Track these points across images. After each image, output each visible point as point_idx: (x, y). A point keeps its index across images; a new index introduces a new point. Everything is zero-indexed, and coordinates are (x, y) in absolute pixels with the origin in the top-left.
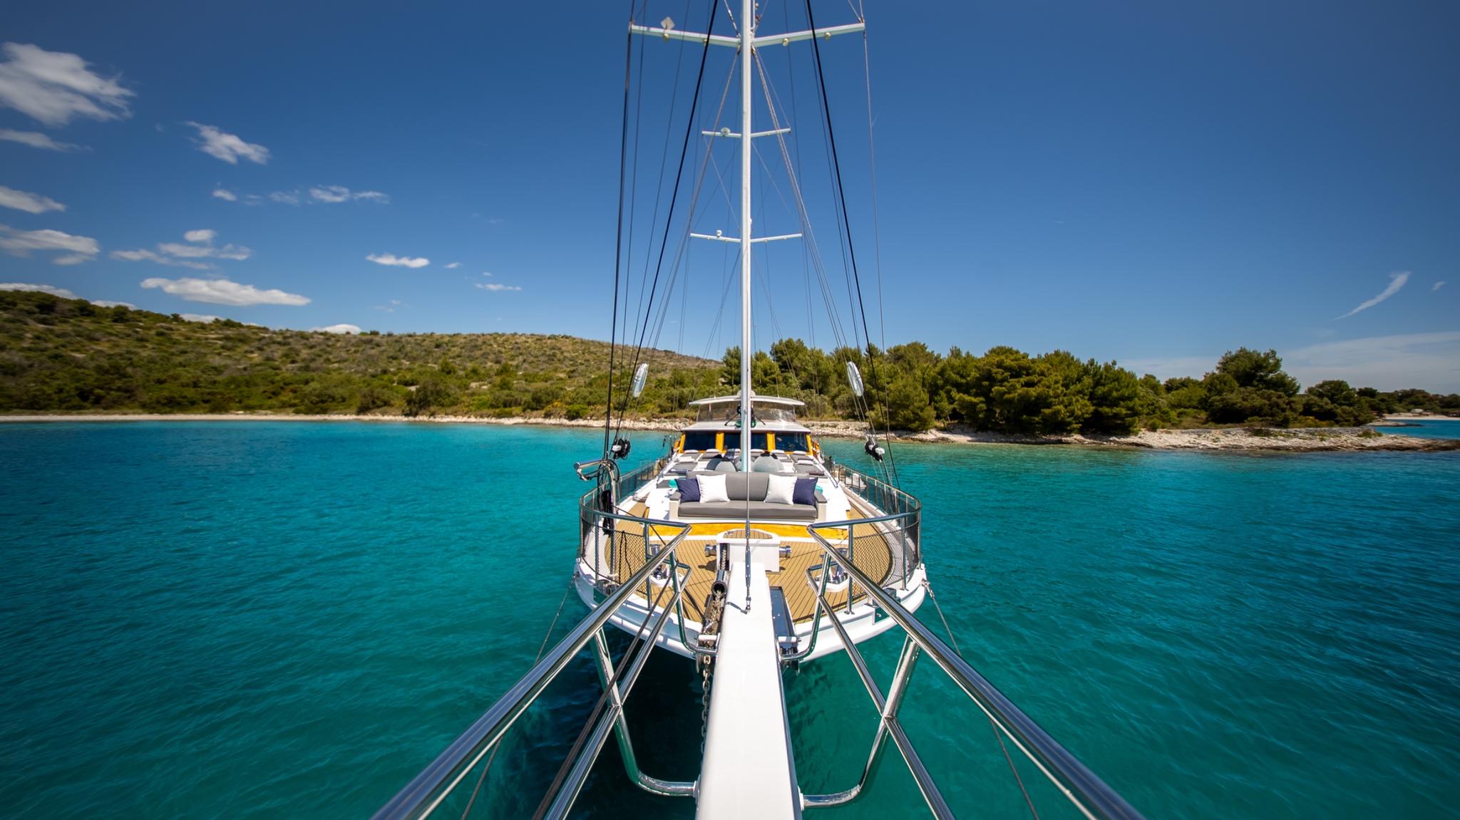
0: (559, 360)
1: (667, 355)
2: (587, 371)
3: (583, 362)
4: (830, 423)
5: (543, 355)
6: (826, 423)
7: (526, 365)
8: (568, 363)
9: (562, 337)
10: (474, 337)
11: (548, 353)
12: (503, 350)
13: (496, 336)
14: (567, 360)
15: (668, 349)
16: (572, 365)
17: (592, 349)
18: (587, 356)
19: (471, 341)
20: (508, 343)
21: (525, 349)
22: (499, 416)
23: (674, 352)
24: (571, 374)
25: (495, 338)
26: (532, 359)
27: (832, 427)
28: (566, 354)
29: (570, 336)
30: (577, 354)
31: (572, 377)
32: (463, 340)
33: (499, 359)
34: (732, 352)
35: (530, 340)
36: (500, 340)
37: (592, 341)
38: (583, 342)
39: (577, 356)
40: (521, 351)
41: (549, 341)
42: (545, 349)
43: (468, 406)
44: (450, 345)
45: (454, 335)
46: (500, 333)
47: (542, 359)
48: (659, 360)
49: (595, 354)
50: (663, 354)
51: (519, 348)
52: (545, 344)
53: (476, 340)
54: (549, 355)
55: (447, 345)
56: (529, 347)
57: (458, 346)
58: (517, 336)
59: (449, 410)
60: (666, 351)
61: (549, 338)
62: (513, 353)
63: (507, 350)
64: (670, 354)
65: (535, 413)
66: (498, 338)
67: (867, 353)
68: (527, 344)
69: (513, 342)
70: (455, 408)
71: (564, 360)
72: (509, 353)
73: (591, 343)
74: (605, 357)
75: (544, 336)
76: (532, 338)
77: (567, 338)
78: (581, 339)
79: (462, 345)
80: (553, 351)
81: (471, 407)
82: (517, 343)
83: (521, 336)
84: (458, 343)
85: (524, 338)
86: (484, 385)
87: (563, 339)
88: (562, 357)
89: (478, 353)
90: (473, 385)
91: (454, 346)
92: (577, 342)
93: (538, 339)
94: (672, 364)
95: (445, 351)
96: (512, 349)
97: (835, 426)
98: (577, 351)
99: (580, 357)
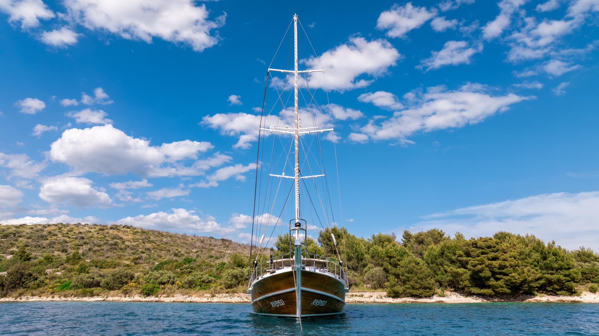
0: (121, 249)
1: (224, 244)
2: (150, 258)
3: (144, 250)
4: (358, 294)
5: (105, 244)
6: (354, 294)
7: (91, 253)
8: (129, 251)
9: (124, 227)
10: (40, 227)
11: (111, 242)
12: (68, 239)
13: (61, 226)
14: (128, 249)
15: (225, 238)
16: (134, 254)
17: (152, 238)
18: (148, 245)
19: (37, 231)
20: (72, 233)
21: (88, 238)
22: (84, 295)
23: (231, 241)
24: (136, 261)
25: (60, 229)
26: (96, 248)
27: (360, 296)
28: (127, 243)
29: (131, 226)
30: (137, 243)
31: (138, 263)
32: (29, 231)
33: (65, 248)
34: (283, 238)
35: (92, 230)
36: (65, 230)
37: (152, 231)
38: (143, 232)
39: (138, 245)
40: (85, 240)
41: (111, 231)
42: (107, 238)
43: (52, 288)
44: (17, 235)
45: (21, 226)
46: (64, 223)
47: (105, 248)
48: (216, 248)
49: (155, 243)
50: (221, 243)
51: (83, 238)
52: (107, 233)
53: (42, 230)
54: (111, 245)
55: (15, 236)
56: (92, 237)
57: (24, 236)
58: (80, 227)
59: (34, 292)
60: (223, 240)
61: (111, 228)
62: (77, 242)
63: (71, 240)
64: (227, 243)
65: (112, 292)
66: (63, 229)
67: (404, 239)
68: (90, 234)
69: (77, 232)
70: (41, 289)
71: (126, 249)
72: (74, 243)
73: (151, 233)
74: (165, 246)
75: (106, 226)
76: (95, 228)
77: (128, 227)
78: (142, 229)
79: (28, 236)
80: (115, 240)
81: (55, 288)
82: (81, 233)
83: (84, 226)
84: (24, 234)
85: (87, 228)
86: (58, 271)
87: (124, 229)
88: (123, 246)
89: (45, 243)
90: (48, 271)
91: (21, 237)
92: (137, 232)
93: (100, 229)
94: (229, 252)
95: (12, 242)
96: (76, 238)
97: (362, 296)
98: (137, 240)
99: (141, 246)
